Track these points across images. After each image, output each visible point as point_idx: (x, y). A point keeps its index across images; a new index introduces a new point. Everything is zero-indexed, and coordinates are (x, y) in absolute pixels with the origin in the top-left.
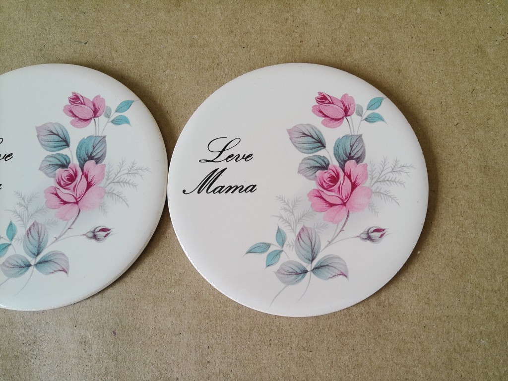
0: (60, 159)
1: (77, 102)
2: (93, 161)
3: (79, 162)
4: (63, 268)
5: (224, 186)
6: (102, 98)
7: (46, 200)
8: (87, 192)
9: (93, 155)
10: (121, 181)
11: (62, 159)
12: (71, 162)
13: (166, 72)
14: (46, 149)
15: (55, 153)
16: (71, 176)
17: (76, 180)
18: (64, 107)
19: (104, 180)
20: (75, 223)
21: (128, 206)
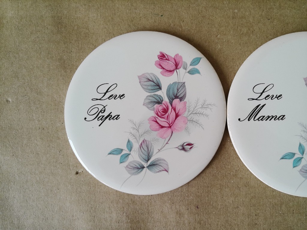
0: (155, 97)
1: (164, 59)
2: (178, 100)
3: (169, 100)
4: (165, 169)
5: (265, 116)
6: (180, 56)
7: (149, 125)
8: (176, 120)
9: (178, 95)
10: (197, 112)
11: (158, 98)
12: (164, 100)
13: (218, 36)
14: (146, 91)
15: (152, 94)
16: (164, 109)
17: (168, 112)
18: (155, 62)
19: (187, 112)
20: (170, 140)
21: (203, 129)
